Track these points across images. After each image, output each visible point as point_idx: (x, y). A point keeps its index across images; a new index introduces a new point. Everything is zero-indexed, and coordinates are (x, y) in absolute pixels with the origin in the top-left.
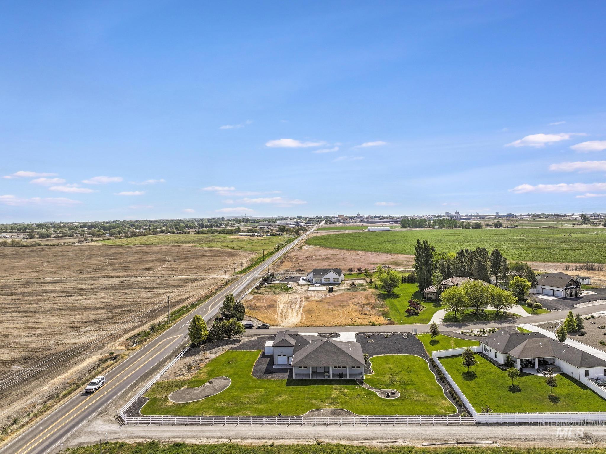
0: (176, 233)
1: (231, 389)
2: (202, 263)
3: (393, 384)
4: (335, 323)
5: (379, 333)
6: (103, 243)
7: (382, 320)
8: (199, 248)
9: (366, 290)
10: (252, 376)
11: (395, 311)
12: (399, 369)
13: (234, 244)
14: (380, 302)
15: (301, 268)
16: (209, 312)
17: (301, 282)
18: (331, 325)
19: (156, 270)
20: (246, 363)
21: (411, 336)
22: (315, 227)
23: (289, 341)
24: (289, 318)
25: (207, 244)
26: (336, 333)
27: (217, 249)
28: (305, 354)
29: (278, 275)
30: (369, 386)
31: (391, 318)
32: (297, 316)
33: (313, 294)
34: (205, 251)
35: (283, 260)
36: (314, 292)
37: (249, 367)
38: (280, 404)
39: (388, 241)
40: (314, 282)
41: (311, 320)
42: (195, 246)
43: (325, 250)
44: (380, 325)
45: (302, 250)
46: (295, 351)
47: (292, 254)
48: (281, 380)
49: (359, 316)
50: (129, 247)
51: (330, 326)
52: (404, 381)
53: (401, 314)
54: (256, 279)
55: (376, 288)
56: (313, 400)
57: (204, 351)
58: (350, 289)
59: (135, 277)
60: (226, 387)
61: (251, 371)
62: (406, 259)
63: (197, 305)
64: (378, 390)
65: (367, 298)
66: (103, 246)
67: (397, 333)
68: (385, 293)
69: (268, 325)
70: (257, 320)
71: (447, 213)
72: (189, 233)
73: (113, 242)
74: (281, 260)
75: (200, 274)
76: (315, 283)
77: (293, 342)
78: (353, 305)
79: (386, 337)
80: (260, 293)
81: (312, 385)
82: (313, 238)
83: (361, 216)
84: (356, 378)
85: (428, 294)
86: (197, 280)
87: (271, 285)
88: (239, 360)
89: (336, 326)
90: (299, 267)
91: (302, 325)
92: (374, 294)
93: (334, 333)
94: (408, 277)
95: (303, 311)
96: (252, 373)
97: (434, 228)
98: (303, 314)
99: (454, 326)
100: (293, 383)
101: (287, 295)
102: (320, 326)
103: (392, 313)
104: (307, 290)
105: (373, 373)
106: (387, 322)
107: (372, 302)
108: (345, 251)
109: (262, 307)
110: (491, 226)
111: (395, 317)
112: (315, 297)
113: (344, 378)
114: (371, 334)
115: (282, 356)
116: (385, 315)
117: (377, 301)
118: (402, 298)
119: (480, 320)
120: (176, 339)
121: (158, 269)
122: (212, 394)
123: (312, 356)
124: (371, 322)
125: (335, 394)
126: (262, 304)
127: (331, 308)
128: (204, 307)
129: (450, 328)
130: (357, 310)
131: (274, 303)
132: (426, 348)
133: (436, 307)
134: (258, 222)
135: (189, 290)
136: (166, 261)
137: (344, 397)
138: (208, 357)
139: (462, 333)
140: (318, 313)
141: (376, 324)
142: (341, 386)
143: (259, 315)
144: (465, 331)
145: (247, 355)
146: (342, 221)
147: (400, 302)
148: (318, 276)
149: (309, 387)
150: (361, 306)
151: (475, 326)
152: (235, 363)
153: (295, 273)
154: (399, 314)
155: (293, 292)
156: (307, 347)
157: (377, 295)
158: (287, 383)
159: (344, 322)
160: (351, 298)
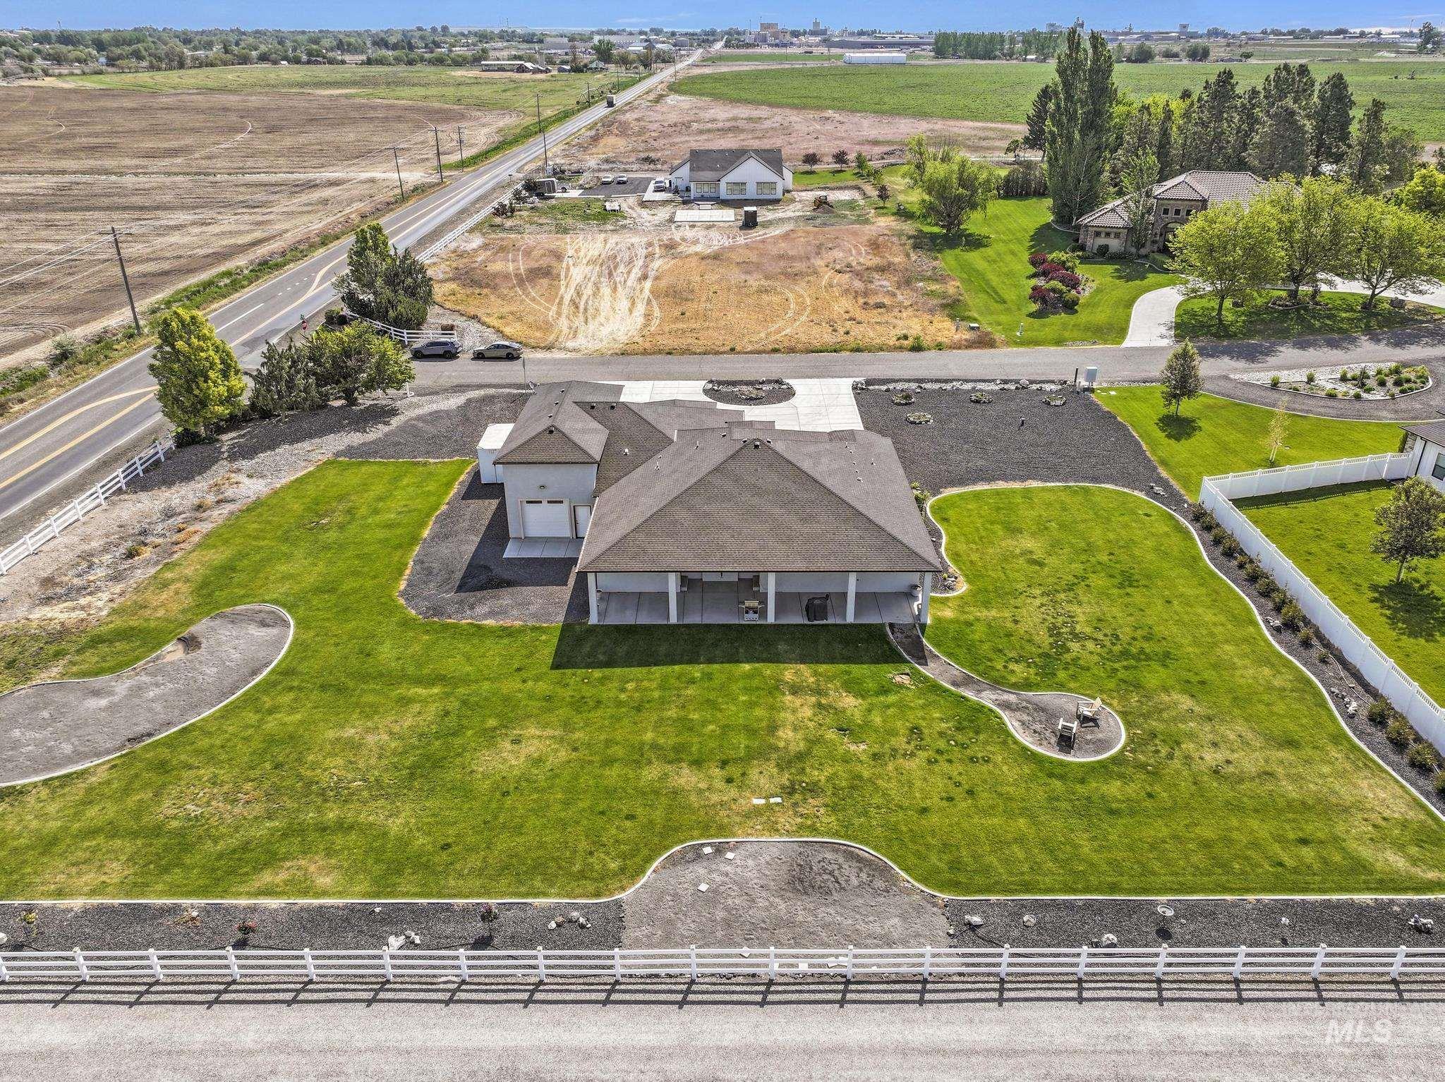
0: (304, 63)
1: (274, 684)
2: (352, 137)
3: (1067, 657)
4: (773, 338)
5: (946, 381)
6: (81, 83)
7: (945, 329)
8: (358, 100)
9: (867, 222)
10: (402, 601)
11: (985, 296)
12: (1071, 561)
13: (465, 91)
14: (923, 262)
15: (652, 155)
16: (311, 293)
17: (650, 195)
18: (757, 347)
19: (197, 155)
20: (389, 526)
21: (1077, 396)
22: (698, 54)
23: (576, 438)
24: (601, 319)
25: (382, 91)
26: (777, 382)
27: (410, 103)
28: (648, 504)
29: (578, 172)
30: (957, 670)
31: (975, 320)
32: (631, 311)
33: (690, 234)
34: (373, 108)
35: (601, 132)
36: (693, 226)
37: (400, 546)
38: (508, 802)
39: (908, 87)
40: (693, 194)
41: (681, 325)
42: (347, 96)
43: (727, 108)
44: (940, 347)
45: (659, 107)
46: (603, 482)
47: (628, 115)
48: (534, 629)
49: (859, 314)
50: (154, 94)
51: (751, 352)
52: (1117, 638)
53: (1010, 305)
54: (502, 187)
55: (904, 214)
56: (686, 771)
57: (233, 457)
58: (813, 218)
59: (115, 174)
60: (254, 673)
61: (401, 573)
62: (973, 133)
63: (278, 266)
64: (1006, 697)
65: (875, 246)
66: (75, 91)
67: (1017, 382)
68: (936, 230)
69: (516, 346)
70: (478, 326)
71: (1052, 25)
72: (343, 62)
73: (112, 80)
74: (593, 133)
75: (331, 169)
76: (696, 199)
77: (592, 438)
78: (830, 273)
79: (977, 402)
80: (511, 229)
81: (681, 663)
82: (692, 80)
83: (822, 27)
84: (887, 620)
85: (1098, 234)
86: (316, 186)
87: (553, 202)
88: (363, 511)
89: (775, 351)
90: (647, 150)
91: (647, 345)
92: (900, 234)
93: (769, 382)
94: (1007, 180)
95: (652, 292)
96: (402, 585)
97: (1025, 60)
98: (654, 303)
99: (1223, 353)
100: (586, 648)
101: (603, 235)
102: (717, 353)
103: (975, 302)
104: (671, 220)
105: (963, 587)
106: (967, 335)
107: (897, 260)
108: (788, 112)
109: (506, 277)
110: (1176, 55)
111: (990, 318)
112: (696, 242)
113: (831, 621)
114: (914, 386)
115: (545, 503)
116: (953, 309)
117: (914, 257)
118: (1000, 247)
119: (1311, 329)
120: (136, 405)
121: (203, 153)
122: (169, 724)
123: (682, 515)
124: (906, 337)
125: (795, 729)
126: (511, 267)
127: (755, 281)
128: (299, 273)
129: (1212, 360)
130: (847, 291)
131: (554, 263)
132: (1154, 452)
133: (1129, 278)
134: (541, 41)
135: (272, 217)
136: (242, 130)
137: (841, 750)
138: (229, 493)
139: (1275, 385)
140: (709, 300)
141: (925, 344)
142: (822, 668)
143: (493, 308)
144: (1285, 376)
145: (405, 482)
146: (771, 40)
147: (995, 261)
148: (708, 175)
149: (665, 678)
150: (858, 274)
151: (1302, 352)
152: (341, 527)
153: (635, 167)
154: (1001, 307)
155: (624, 227)
156: (657, 463)
157: (910, 237)
158: (558, 653)
159: (803, 338)
160: (819, 247)
